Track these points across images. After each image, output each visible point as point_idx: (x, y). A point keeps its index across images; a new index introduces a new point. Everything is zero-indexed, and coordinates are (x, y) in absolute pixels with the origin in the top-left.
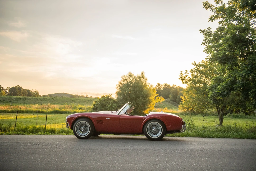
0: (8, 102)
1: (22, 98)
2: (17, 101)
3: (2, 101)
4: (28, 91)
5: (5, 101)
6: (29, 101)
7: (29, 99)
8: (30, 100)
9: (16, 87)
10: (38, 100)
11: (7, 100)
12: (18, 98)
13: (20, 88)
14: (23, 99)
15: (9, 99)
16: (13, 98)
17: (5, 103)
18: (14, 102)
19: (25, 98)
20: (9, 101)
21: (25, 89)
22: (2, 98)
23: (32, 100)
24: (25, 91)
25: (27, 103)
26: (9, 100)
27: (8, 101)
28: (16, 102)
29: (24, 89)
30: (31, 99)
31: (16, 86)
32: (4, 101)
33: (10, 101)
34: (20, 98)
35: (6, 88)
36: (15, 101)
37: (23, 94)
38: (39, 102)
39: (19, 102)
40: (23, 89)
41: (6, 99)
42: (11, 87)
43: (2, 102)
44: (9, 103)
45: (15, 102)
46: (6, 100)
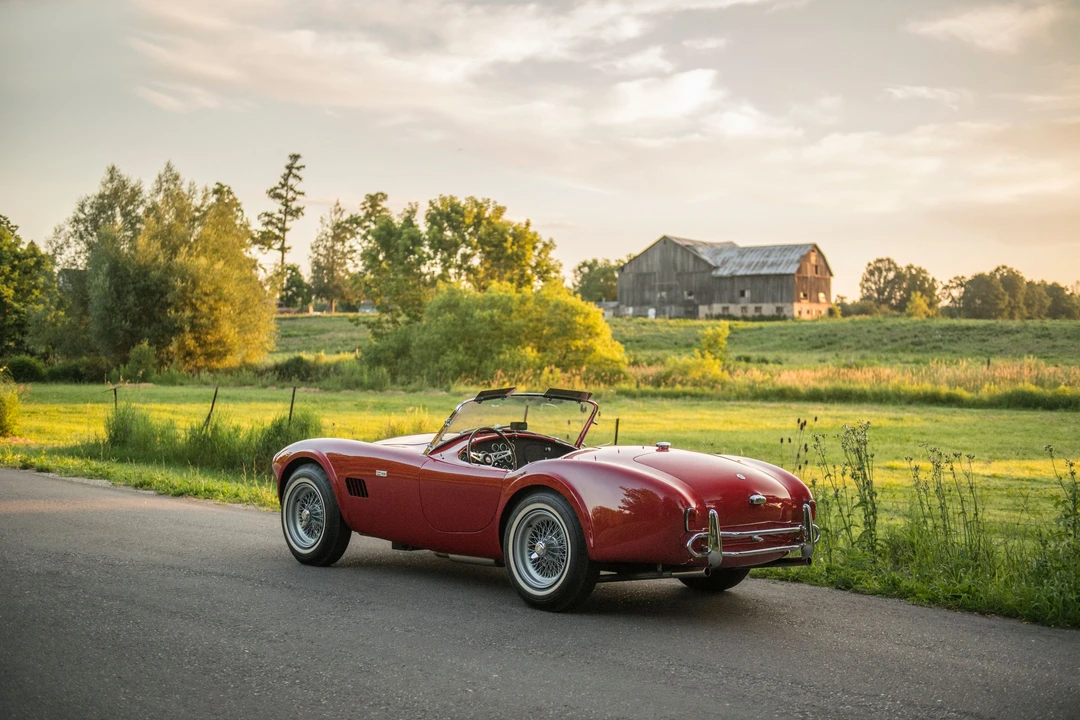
0: (911, 347)
1: (974, 328)
2: (950, 341)
3: (886, 344)
4: (1055, 291)
5: (900, 342)
6: (1004, 340)
7: (1008, 332)
8: (1012, 338)
9: (993, 275)
10: (1053, 334)
11: (906, 337)
12: (955, 328)
13: (1011, 281)
14: (982, 332)
15: (917, 333)
16: (937, 329)
17: (894, 351)
18: (934, 348)
19: (989, 325)
20: (913, 343)
21: (1037, 281)
22: (888, 329)
23: (1018, 336)
24: (1040, 290)
25: (990, 349)
26: (916, 336)
27: (909, 341)
28: (945, 347)
29: (1030, 284)
30: (1018, 332)
31: (993, 269)
32: (894, 341)
33: (920, 344)
34: (968, 328)
35: (946, 283)
36: (941, 344)
37: (1029, 306)
38: (1054, 347)
39: (955, 348)
40: (1028, 283)
41: (903, 335)
42: (969, 277)
43: (885, 348)
44: (912, 351)
45: (940, 347)
46: (901, 338)
